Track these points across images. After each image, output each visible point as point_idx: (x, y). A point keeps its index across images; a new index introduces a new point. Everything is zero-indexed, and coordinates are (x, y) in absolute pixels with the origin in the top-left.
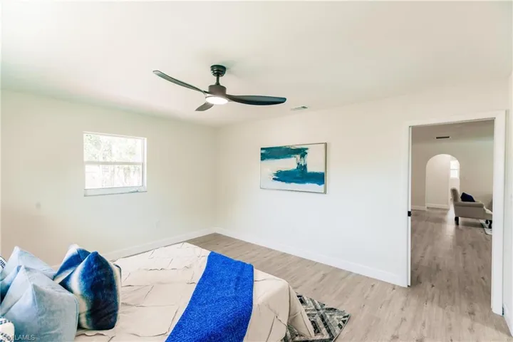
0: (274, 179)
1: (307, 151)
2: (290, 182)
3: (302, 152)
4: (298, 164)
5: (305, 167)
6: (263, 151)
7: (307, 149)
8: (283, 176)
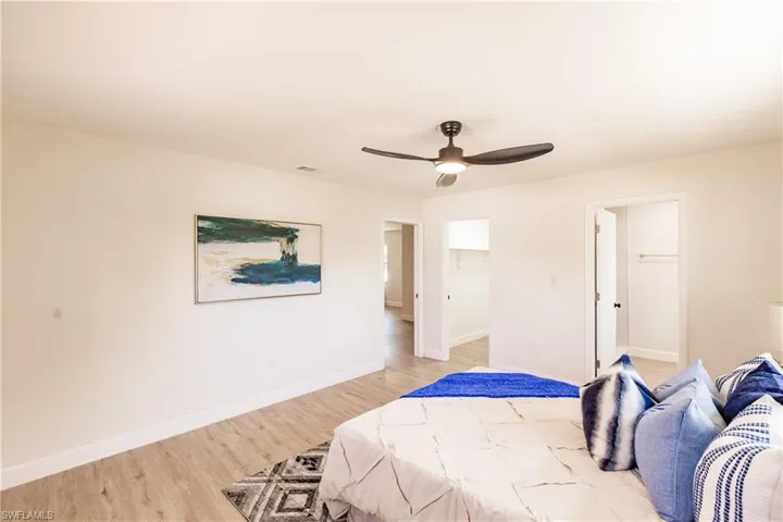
0: (233, 280)
1: (297, 234)
2: (269, 283)
3: (289, 234)
4: (284, 252)
5: (294, 257)
6: (202, 224)
7: (297, 230)
8: (253, 274)
